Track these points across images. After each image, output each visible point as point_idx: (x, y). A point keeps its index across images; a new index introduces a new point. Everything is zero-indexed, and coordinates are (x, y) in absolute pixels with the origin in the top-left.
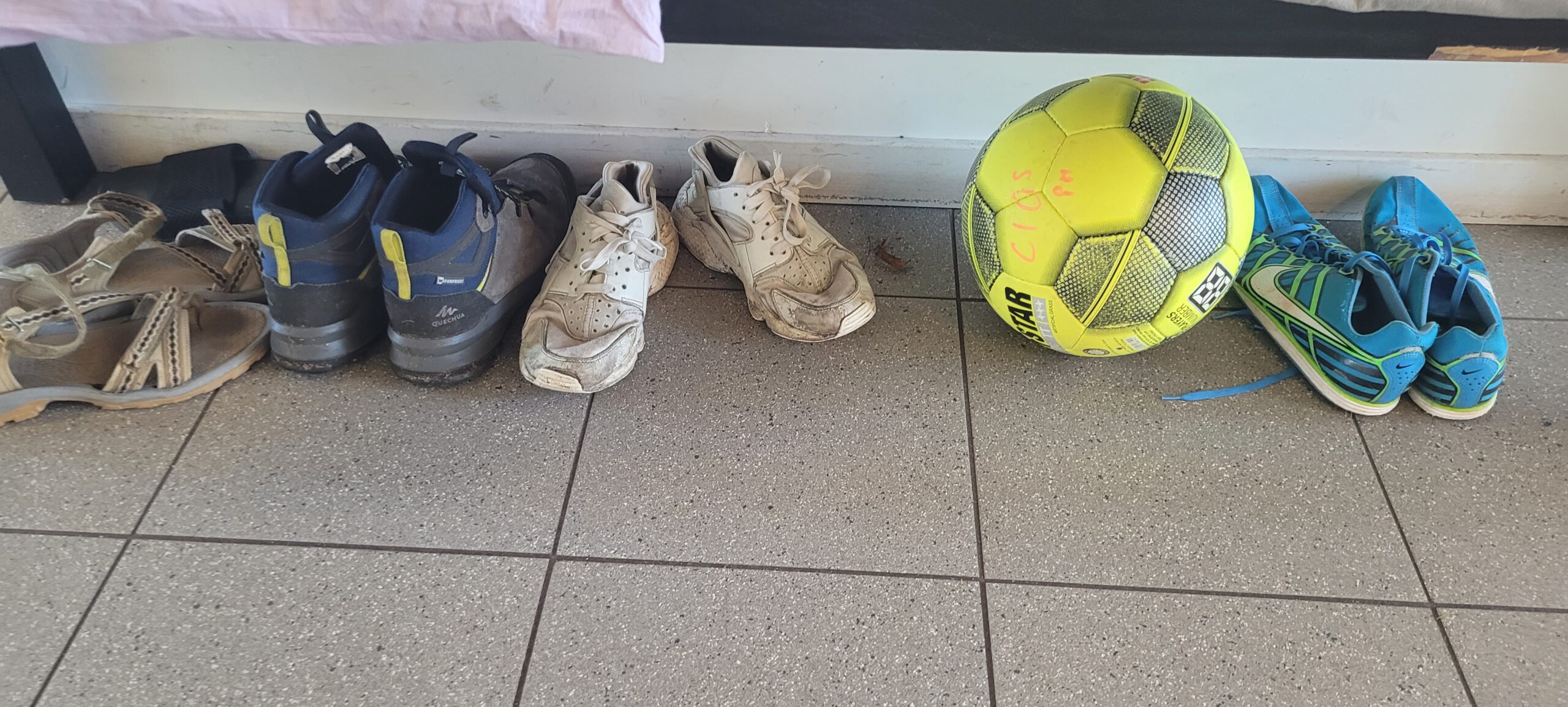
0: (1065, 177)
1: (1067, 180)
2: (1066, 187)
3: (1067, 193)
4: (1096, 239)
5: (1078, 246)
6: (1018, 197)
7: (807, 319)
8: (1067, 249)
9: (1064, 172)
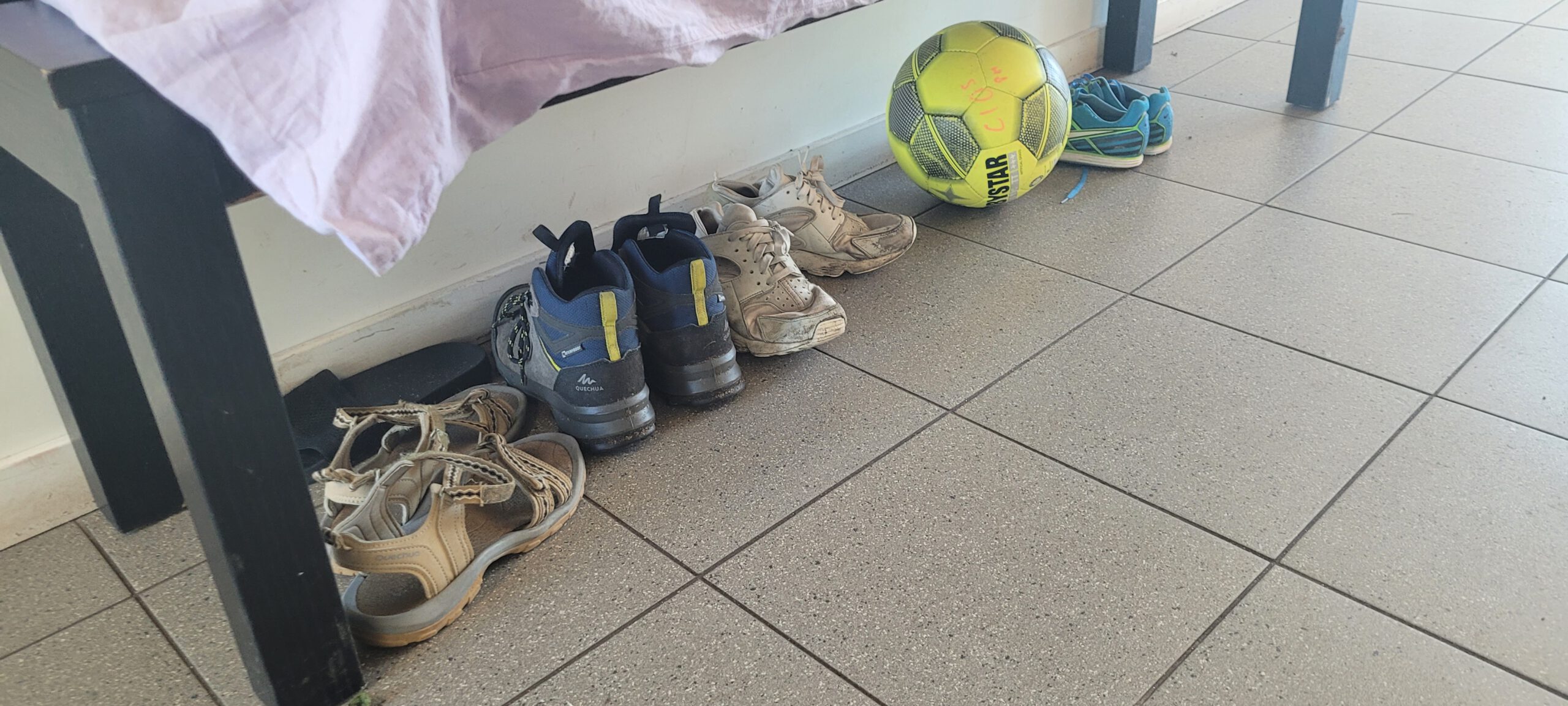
0: (995, 70)
1: (999, 72)
2: (1000, 76)
3: (1004, 79)
4: (1033, 96)
5: (1025, 105)
6: (975, 96)
7: (891, 241)
8: (1020, 110)
9: (994, 69)
